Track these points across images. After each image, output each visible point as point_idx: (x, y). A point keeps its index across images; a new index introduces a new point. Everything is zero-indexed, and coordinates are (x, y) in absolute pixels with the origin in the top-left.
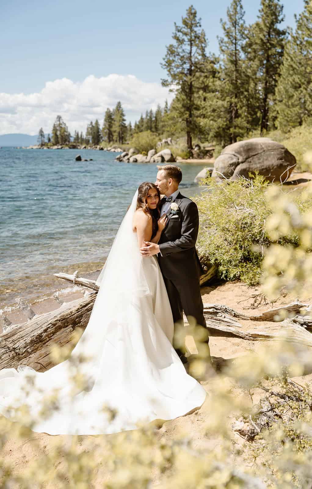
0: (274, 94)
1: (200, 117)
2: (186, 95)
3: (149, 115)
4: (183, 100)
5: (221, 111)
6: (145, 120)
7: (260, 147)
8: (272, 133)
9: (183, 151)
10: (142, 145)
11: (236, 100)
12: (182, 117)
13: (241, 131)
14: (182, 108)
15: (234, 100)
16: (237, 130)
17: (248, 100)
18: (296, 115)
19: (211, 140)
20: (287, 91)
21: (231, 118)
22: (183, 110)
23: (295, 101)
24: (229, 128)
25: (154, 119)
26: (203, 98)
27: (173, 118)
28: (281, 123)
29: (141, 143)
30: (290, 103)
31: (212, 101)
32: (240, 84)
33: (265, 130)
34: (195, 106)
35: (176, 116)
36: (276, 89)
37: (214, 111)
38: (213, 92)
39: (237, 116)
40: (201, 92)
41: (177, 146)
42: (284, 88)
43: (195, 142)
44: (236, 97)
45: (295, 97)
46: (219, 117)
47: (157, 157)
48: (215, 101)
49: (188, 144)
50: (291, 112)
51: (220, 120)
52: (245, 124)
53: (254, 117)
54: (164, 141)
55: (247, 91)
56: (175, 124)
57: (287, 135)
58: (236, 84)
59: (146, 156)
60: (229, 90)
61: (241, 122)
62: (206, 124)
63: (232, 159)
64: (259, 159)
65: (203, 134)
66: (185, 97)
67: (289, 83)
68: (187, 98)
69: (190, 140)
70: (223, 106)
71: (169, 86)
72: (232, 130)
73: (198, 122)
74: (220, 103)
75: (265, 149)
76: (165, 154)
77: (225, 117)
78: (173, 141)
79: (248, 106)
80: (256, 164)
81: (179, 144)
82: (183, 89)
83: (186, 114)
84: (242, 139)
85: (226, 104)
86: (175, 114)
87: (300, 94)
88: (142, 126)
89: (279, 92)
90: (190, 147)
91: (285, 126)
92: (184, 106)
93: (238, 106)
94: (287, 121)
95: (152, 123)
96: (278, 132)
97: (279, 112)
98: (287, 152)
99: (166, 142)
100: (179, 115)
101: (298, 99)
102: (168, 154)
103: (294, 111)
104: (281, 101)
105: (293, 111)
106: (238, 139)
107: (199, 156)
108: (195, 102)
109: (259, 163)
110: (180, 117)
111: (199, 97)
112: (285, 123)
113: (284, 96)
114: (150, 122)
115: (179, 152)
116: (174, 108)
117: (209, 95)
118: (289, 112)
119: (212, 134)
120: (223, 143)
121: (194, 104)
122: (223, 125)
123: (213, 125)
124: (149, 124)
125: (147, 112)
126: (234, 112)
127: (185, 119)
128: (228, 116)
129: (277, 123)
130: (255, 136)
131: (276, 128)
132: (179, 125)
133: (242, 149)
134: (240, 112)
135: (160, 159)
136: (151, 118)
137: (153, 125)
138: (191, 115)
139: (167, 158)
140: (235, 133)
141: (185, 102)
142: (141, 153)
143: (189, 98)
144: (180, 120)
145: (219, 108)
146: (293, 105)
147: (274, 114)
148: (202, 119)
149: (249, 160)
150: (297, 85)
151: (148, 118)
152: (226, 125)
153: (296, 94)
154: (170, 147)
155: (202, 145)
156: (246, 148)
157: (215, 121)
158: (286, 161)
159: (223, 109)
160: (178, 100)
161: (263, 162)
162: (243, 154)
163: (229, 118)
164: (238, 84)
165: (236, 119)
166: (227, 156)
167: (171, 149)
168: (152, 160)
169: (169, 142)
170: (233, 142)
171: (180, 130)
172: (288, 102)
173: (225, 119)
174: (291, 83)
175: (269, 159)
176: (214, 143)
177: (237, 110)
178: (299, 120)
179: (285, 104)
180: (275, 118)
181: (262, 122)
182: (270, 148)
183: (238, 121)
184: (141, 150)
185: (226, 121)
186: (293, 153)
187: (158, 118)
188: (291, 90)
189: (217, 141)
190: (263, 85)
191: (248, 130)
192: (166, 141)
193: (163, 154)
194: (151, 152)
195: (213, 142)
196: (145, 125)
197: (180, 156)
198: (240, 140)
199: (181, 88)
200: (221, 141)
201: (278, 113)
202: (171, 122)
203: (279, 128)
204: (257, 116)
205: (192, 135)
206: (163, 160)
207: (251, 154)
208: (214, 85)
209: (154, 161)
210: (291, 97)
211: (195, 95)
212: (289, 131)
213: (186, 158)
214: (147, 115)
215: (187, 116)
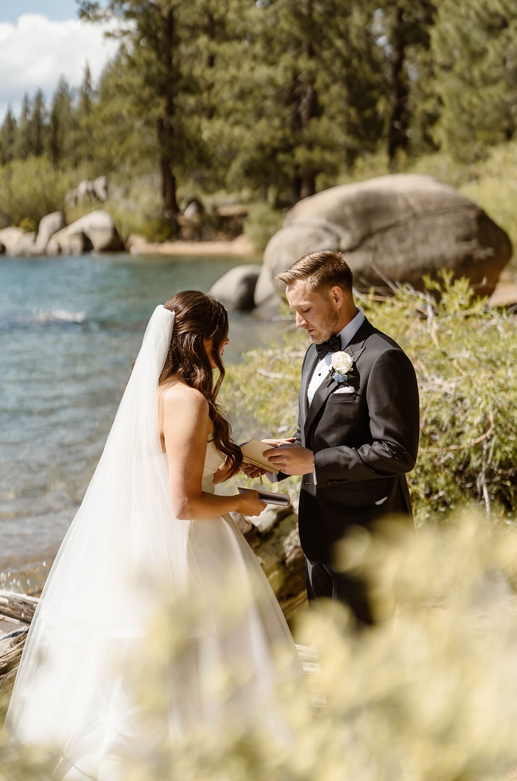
0: (427, 46)
1: (200, 115)
2: (156, 48)
3: (32, 109)
4: (148, 63)
5: (265, 98)
6: (20, 125)
7: (401, 204)
8: (425, 162)
9: (148, 218)
10: (20, 203)
11: (312, 64)
12: (144, 116)
13: (329, 157)
14: (143, 87)
15: (305, 64)
16: (317, 155)
17: (347, 63)
18: (496, 107)
19: (234, 182)
20: (465, 39)
21: (297, 117)
22: (147, 92)
23: (490, 67)
24: (289, 149)
25: (47, 121)
26: (205, 57)
27: (116, 119)
28: (450, 133)
29: (17, 195)
30: (476, 73)
31: (239, 66)
32: (321, 15)
33: (402, 155)
34: (182, 83)
35: (125, 112)
36: (433, 33)
37: (242, 95)
38: (239, 38)
39: (316, 110)
40: (203, 40)
41: (131, 203)
42: (458, 29)
43: (185, 190)
44: (312, 54)
45: (492, 56)
46: (260, 114)
47: (68, 239)
48: (246, 65)
49: (164, 194)
50: (481, 99)
51: (263, 124)
52: (341, 137)
53: (368, 113)
54: (83, 187)
55: (344, 35)
56: (123, 137)
57: (473, 169)
58: (310, 15)
59: (32, 235)
60: (290, 34)
61: (328, 131)
62: (220, 137)
63: (319, 239)
64: (401, 240)
65: (209, 166)
66: (153, 56)
67: (472, 14)
68: (159, 57)
69: (169, 187)
70: (272, 82)
71: (103, 20)
72: (301, 154)
73: (193, 130)
74: (263, 72)
75: (418, 209)
76: (94, 228)
77: (278, 115)
78: (112, 187)
79: (350, 81)
80: (391, 253)
81: (137, 199)
82: (146, 31)
83: (158, 105)
84: (331, 181)
85: (280, 75)
86: (123, 106)
87: (505, 47)
88: (11, 141)
89: (443, 40)
90: (172, 205)
91: (464, 141)
92: (149, 81)
93: (319, 83)
94: (470, 126)
95: (43, 132)
96: (443, 160)
97: (445, 99)
98: (483, 218)
99: (93, 193)
100: (135, 110)
101: (499, 61)
102: (103, 230)
103: (491, 96)
104: (447, 68)
105: (487, 99)
106: (320, 181)
107: (199, 234)
108: (185, 69)
109: (402, 252)
110: (140, 115)
111: (195, 56)
112: (462, 131)
113: (457, 53)
114: (34, 131)
115: (138, 221)
116: (120, 88)
117: (226, 49)
118: (475, 100)
119: (236, 167)
120: (272, 195)
121: (179, 76)
122: (273, 138)
123: (241, 138)
124: (34, 137)
125: (26, 100)
126: (305, 101)
127: (155, 122)
128: (287, 112)
129: (439, 134)
130: (375, 172)
131: (435, 148)
132: (134, 139)
133: (348, 211)
134: (324, 99)
135: (78, 244)
136: (38, 116)
137: (46, 140)
138: (171, 109)
139: (100, 239)
140: (310, 162)
141: (154, 69)
142: (18, 225)
143: (164, 57)
144: (139, 124)
145: (258, 86)
146: (487, 81)
147: (429, 106)
148: (205, 123)
149: (372, 242)
150: (497, 22)
151: (30, 117)
152: (284, 140)
153: (494, 48)
154: (107, 206)
155: (208, 201)
156: (359, 207)
157: (248, 127)
158: (483, 244)
159: (271, 91)
160: (132, 64)
161: (413, 248)
162: (353, 224)
163: (289, 119)
164: (316, 16)
165: (314, 122)
166: (304, 232)
167: (112, 213)
168: (53, 246)
169: (101, 193)
170: (304, 191)
171: (136, 155)
172: (470, 69)
173: (276, 122)
174: (478, 14)
175: (433, 239)
176: (246, 193)
177: (315, 94)
178: (505, 124)
179: (462, 77)
180: (432, 119)
181: (393, 129)
182: (432, 207)
183: (321, 127)
184: (17, 218)
185: (282, 127)
186: (499, 220)
187: (62, 118)
188: (478, 36)
189: (255, 189)
190: (392, 20)
191: (352, 155)
192: (90, 188)
193: (87, 230)
194: (50, 221)
195: (240, 188)
196: (19, 141)
197: (139, 232)
198: (327, 187)
199: (140, 27)
200: (267, 186)
201: (440, 101)
202: (109, 130)
203: (445, 146)
204: (376, 113)
205: (176, 171)
206: (87, 245)
207: (377, 224)
208: (243, 19)
209: (60, 250)
210: (477, 56)
211: (184, 50)
212: (477, 158)
213: (158, 238)
214: (26, 110)
215: (159, 110)
